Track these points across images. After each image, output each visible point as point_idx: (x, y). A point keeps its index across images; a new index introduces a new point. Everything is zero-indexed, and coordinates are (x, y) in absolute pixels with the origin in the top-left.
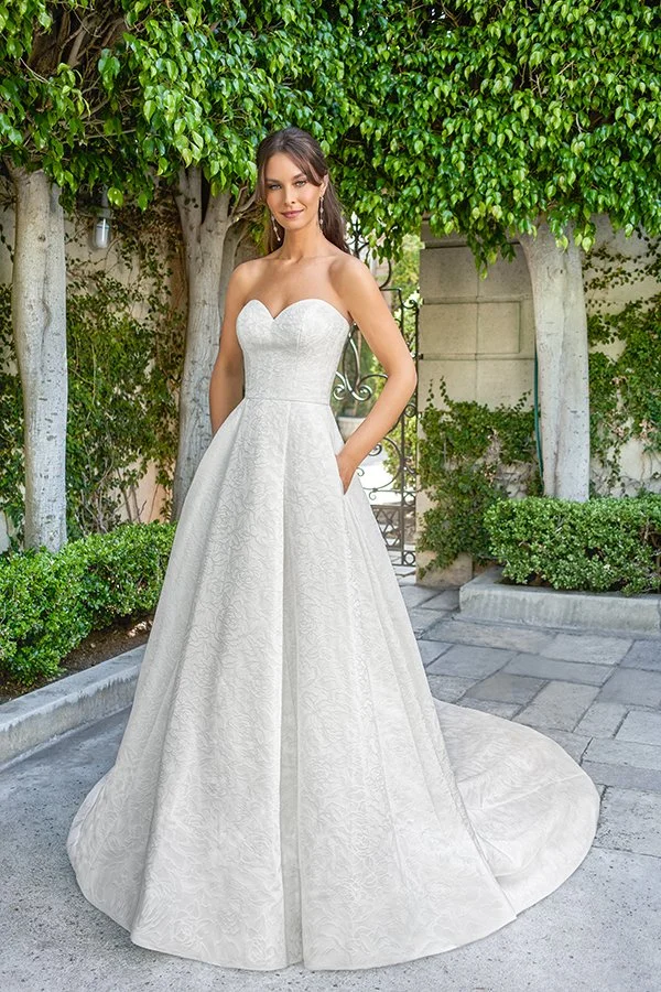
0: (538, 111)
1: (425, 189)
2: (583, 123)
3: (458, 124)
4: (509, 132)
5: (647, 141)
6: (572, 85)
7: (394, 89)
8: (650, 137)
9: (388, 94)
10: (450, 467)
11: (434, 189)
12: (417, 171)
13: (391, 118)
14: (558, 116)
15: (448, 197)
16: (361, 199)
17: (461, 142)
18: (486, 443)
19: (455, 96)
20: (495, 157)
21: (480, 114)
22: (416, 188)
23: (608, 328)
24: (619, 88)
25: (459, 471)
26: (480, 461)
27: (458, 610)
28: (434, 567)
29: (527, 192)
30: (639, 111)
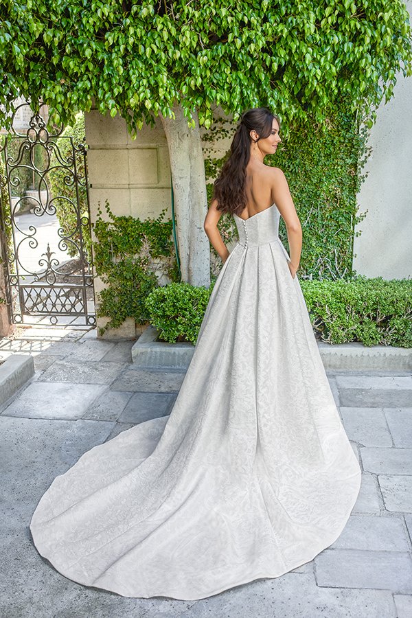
0: (174, 32)
1: (94, 83)
2: (204, 41)
3: (116, 36)
4: (153, 46)
5: (249, 58)
6: (197, 14)
7: (66, 9)
8: (251, 56)
9: (62, 13)
10: (116, 260)
11: (100, 83)
12: (87, 69)
13: (64, 29)
14: (188, 37)
15: (111, 90)
16: (46, 87)
17: (119, 50)
18: (140, 244)
19: (112, 16)
20: (145, 62)
21: (132, 30)
22: (87, 82)
23: (216, 168)
24: (230, 19)
25: (122, 263)
26: (136, 256)
27: (131, 362)
28: (110, 326)
29: (168, 90)
30: (244, 38)
